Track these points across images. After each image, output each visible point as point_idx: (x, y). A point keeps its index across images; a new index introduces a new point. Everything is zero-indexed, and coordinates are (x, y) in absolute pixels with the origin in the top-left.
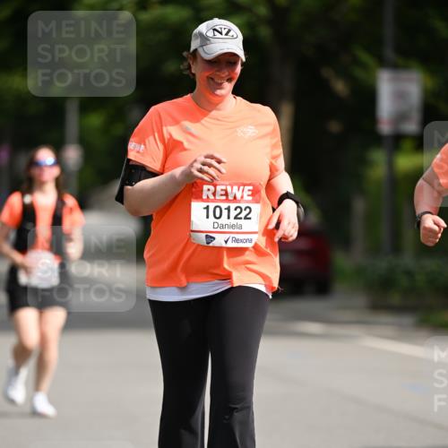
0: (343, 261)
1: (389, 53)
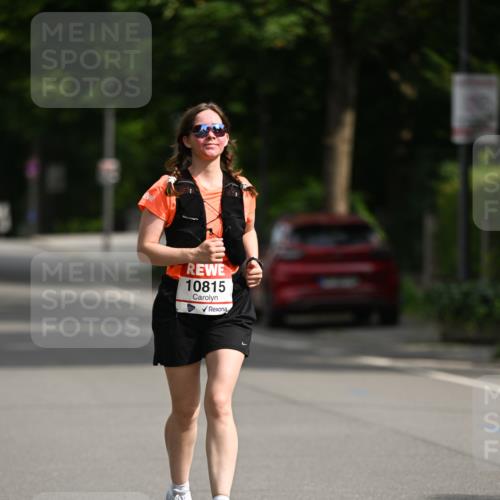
0: (409, 285)
1: (464, 54)
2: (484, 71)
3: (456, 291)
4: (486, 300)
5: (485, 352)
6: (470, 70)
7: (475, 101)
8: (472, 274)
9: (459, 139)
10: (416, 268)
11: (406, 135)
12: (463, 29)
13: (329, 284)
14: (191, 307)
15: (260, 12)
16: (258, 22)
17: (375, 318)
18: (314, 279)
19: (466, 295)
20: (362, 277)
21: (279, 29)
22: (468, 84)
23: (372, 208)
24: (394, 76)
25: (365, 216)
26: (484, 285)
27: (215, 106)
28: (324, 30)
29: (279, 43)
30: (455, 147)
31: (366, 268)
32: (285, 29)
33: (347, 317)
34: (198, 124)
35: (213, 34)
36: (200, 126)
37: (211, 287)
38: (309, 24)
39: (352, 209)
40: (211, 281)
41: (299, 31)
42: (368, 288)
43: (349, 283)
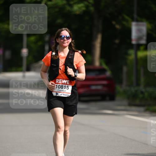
0: (119, 88)
1: (135, 16)
2: (141, 21)
3: (133, 89)
4: (142, 93)
5: (142, 109)
6: (137, 21)
7: (139, 31)
8: (138, 84)
9: (134, 42)
10: (121, 82)
11: (117, 41)
12: (135, 8)
13: (93, 88)
14: (57, 94)
15: (72, 3)
16: (71, 6)
17: (108, 98)
18: (88, 86)
19: (136, 91)
20: (104, 85)
21: (78, 8)
22: (137, 25)
23: (107, 64)
24: (114, 23)
25: (105, 66)
26: (142, 88)
27: (67, 29)
28: (92, 9)
29: (78, 13)
30: (133, 45)
31: (105, 82)
32: (80, 8)
33: (99, 98)
34: (61, 35)
35: (57, 10)
36: (62, 36)
37: (64, 87)
38: (87, 7)
39: (101, 64)
40: (64, 85)
41: (84, 9)
42: (105, 89)
43: (99, 87)
